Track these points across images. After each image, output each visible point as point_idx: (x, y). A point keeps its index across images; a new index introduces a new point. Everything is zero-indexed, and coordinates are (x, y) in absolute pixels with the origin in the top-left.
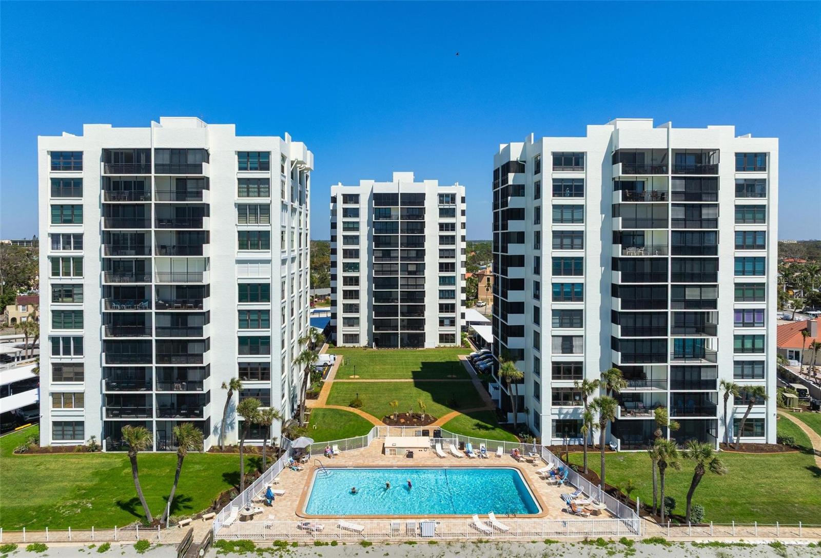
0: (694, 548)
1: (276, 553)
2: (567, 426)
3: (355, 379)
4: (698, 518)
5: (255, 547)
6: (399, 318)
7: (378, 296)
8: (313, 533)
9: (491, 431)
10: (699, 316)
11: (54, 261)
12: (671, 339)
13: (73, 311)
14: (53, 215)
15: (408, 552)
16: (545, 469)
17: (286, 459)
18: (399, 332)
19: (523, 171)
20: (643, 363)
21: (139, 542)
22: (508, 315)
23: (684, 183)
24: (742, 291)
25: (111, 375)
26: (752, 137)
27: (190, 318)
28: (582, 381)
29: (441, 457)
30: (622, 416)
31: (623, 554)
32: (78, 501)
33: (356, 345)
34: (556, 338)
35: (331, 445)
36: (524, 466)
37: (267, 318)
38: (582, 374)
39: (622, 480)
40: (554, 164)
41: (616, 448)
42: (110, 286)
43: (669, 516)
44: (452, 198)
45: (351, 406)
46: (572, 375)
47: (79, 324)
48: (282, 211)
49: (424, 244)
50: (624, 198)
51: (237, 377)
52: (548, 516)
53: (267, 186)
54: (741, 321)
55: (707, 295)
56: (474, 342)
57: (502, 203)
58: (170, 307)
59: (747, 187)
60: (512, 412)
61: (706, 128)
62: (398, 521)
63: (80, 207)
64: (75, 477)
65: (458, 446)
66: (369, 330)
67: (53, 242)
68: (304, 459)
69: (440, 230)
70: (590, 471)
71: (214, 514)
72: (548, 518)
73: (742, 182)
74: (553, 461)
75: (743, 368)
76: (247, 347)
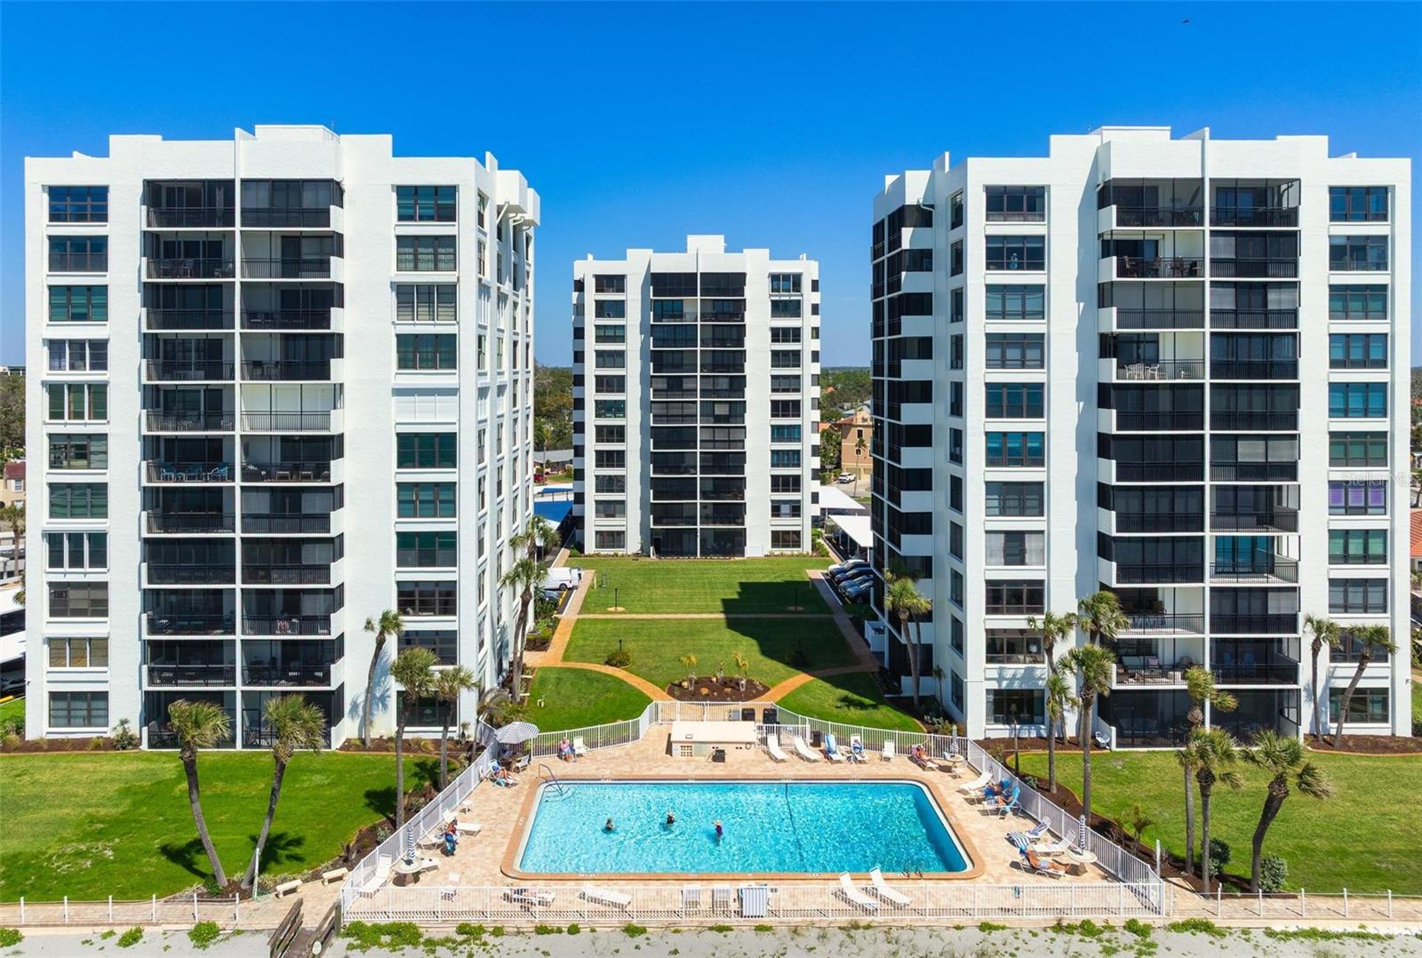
0: (1270, 941)
1: (461, 948)
2: (1014, 701)
3: (618, 613)
4: (1274, 883)
5: (420, 936)
6: (699, 501)
7: (659, 462)
8: (533, 909)
9: (871, 711)
10: (1263, 494)
11: (55, 390)
12: (1211, 537)
13: (90, 485)
14: (52, 306)
15: (716, 948)
16: (975, 785)
17: (486, 763)
18: (699, 527)
19: (930, 225)
20: (1158, 582)
21: (199, 925)
22: (902, 492)
23: (1233, 243)
24: (1344, 447)
25: (158, 604)
26: (1358, 157)
27: (305, 497)
28: (1044, 617)
29: (776, 760)
30: (1118, 682)
31: (1132, 954)
32: (88, 844)
33: (620, 551)
34: (993, 536)
35: (571, 737)
36: (934, 777)
37: (451, 498)
38: (1042, 603)
39: (1124, 805)
40: (988, 209)
41: (1109, 744)
42: (158, 437)
43: (1216, 877)
44: (795, 281)
45: (609, 663)
46: (1025, 605)
47: (100, 510)
48: (480, 298)
49: (743, 365)
50: (1122, 272)
51: (394, 608)
52: (985, 877)
53: (452, 250)
54: (1343, 504)
55: (1279, 454)
56: (836, 547)
57: (888, 284)
58: (269, 477)
59: (1351, 251)
60: (909, 674)
61: (1274, 139)
62: (696, 886)
63: (103, 289)
64: (86, 800)
65: (809, 740)
66: (644, 525)
67: (52, 356)
68: (519, 765)
69: (773, 341)
70: (1059, 787)
71: (344, 870)
72: (985, 880)
73: (1342, 242)
74: (991, 773)
75: (1346, 593)
76: (413, 553)
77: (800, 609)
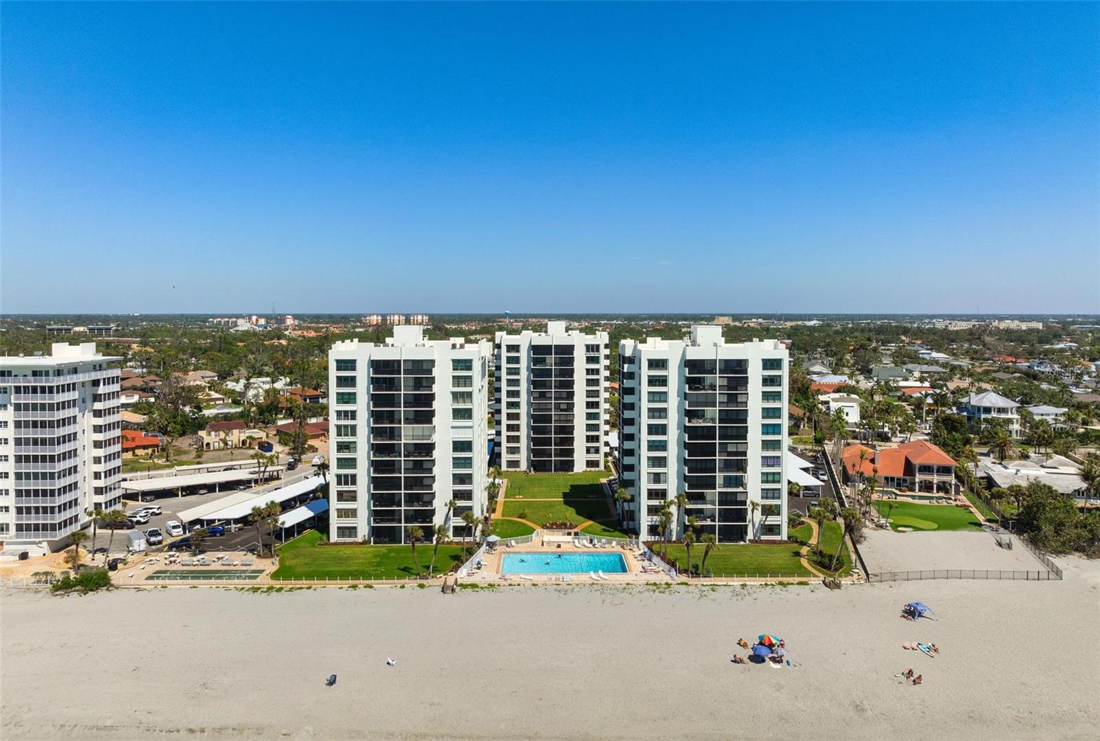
0: (701, 586)
1: (490, 589)
2: (656, 529)
3: (520, 498)
5: (479, 586)
6: (553, 447)
8: (507, 581)
9: (611, 533)
10: (735, 461)
11: (339, 427)
12: (719, 475)
13: (350, 459)
14: (338, 399)
15: (557, 589)
16: (638, 552)
17: (484, 547)
18: (553, 459)
19: (632, 365)
20: (703, 490)
21: (419, 585)
23: (726, 380)
24: (766, 445)
25: (376, 498)
27: (424, 463)
28: (666, 501)
29: (577, 547)
30: (690, 523)
31: (662, 589)
32: (374, 567)
33: (518, 470)
34: (650, 474)
35: (511, 540)
36: (626, 551)
37: (470, 462)
38: (665, 496)
40: (648, 365)
41: (684, 542)
42: (374, 443)
44: (596, 347)
45: (520, 517)
46: (660, 497)
47: (354, 467)
50: (690, 389)
51: (452, 499)
52: (631, 573)
53: (470, 380)
54: (766, 464)
55: (741, 449)
58: (413, 456)
59: (769, 380)
62: (551, 575)
63: (355, 394)
65: (589, 541)
66: (528, 458)
67: (337, 416)
68: (495, 548)
69: (587, 375)
70: (663, 554)
71: (453, 573)
73: (766, 377)
74: (643, 548)
75: (766, 494)
76: (458, 480)
77: (594, 496)
